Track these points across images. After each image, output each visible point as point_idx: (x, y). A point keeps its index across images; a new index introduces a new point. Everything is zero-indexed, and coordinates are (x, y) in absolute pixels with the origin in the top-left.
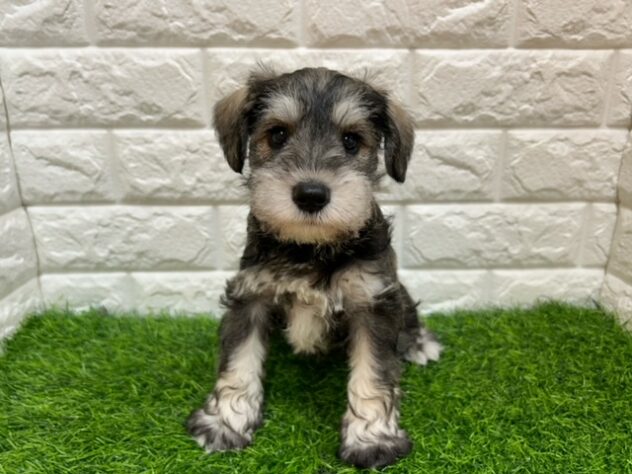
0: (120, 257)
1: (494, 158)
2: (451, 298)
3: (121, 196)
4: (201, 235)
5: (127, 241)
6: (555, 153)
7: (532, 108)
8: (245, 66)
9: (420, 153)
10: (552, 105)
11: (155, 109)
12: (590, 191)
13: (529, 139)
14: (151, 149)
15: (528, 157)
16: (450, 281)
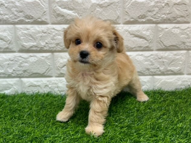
0: (17, 72)
1: (153, 35)
3: (18, 49)
4: (47, 64)
5: (20, 66)
6: (174, 32)
7: (166, 16)
8: (63, 2)
9: (127, 33)
10: (173, 15)
11: (31, 17)
12: (188, 46)
13: (165, 28)
14: (29, 32)
15: (165, 34)
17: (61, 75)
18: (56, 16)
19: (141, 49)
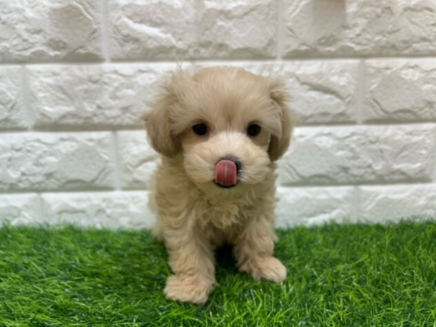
0: (31, 178)
1: (355, 84)
2: (324, 212)
4: (100, 157)
5: (37, 164)
6: (407, 78)
7: (385, 39)
8: (138, 6)
9: (291, 80)
10: (403, 36)
11: (61, 45)
13: (384, 66)
14: (58, 81)
15: (384, 82)
16: (323, 197)
17: (135, 185)
18: (121, 41)
19: (328, 119)
